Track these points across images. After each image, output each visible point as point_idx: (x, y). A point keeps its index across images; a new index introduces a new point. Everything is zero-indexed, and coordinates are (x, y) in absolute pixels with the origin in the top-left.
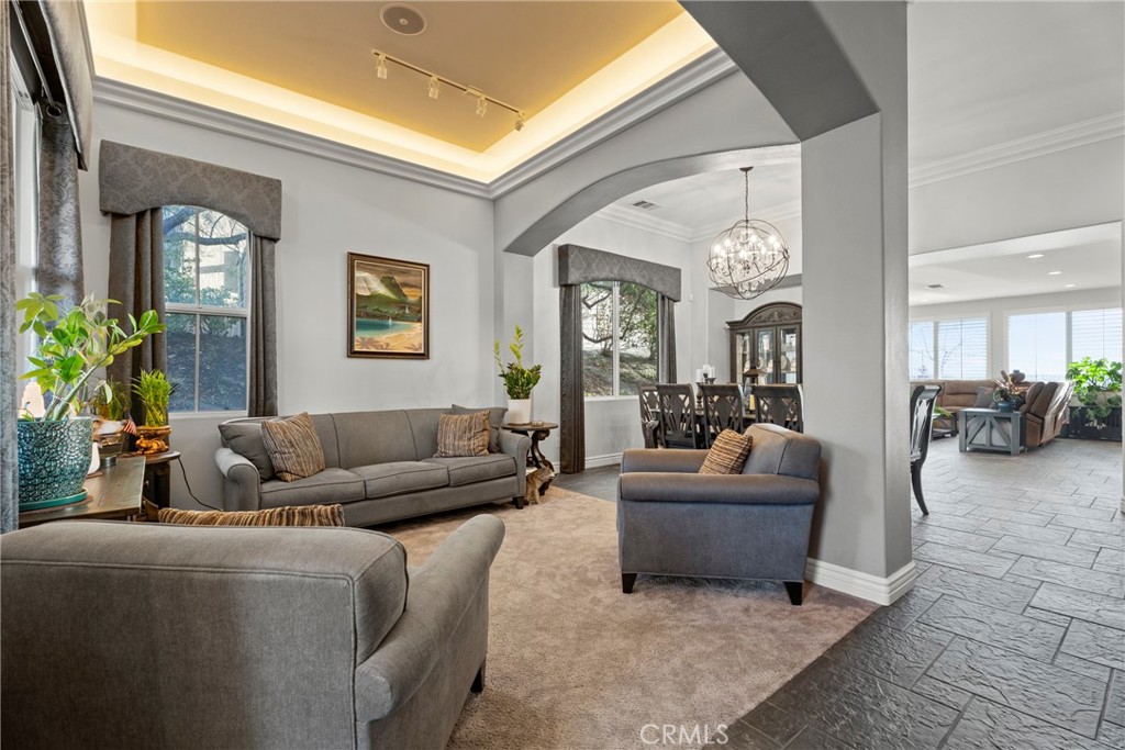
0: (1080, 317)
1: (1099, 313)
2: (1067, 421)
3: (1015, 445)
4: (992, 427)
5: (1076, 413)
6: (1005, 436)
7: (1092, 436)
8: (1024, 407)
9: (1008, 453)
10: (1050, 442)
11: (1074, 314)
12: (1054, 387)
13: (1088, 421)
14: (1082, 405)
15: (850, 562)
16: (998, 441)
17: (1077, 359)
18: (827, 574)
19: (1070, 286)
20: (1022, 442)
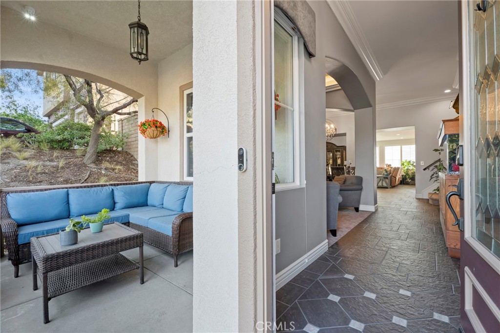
0: (404, 147)
1: (409, 146)
2: (401, 179)
3: (389, 186)
4: (383, 180)
5: (404, 177)
6: (386, 183)
7: (408, 184)
8: (391, 175)
9: (387, 188)
10: (397, 186)
11: (403, 147)
12: (398, 168)
13: (407, 179)
14: (405, 174)
15: (366, 204)
16: (385, 185)
17: (404, 160)
18: (362, 208)
19: (402, 138)
20: (391, 185)
